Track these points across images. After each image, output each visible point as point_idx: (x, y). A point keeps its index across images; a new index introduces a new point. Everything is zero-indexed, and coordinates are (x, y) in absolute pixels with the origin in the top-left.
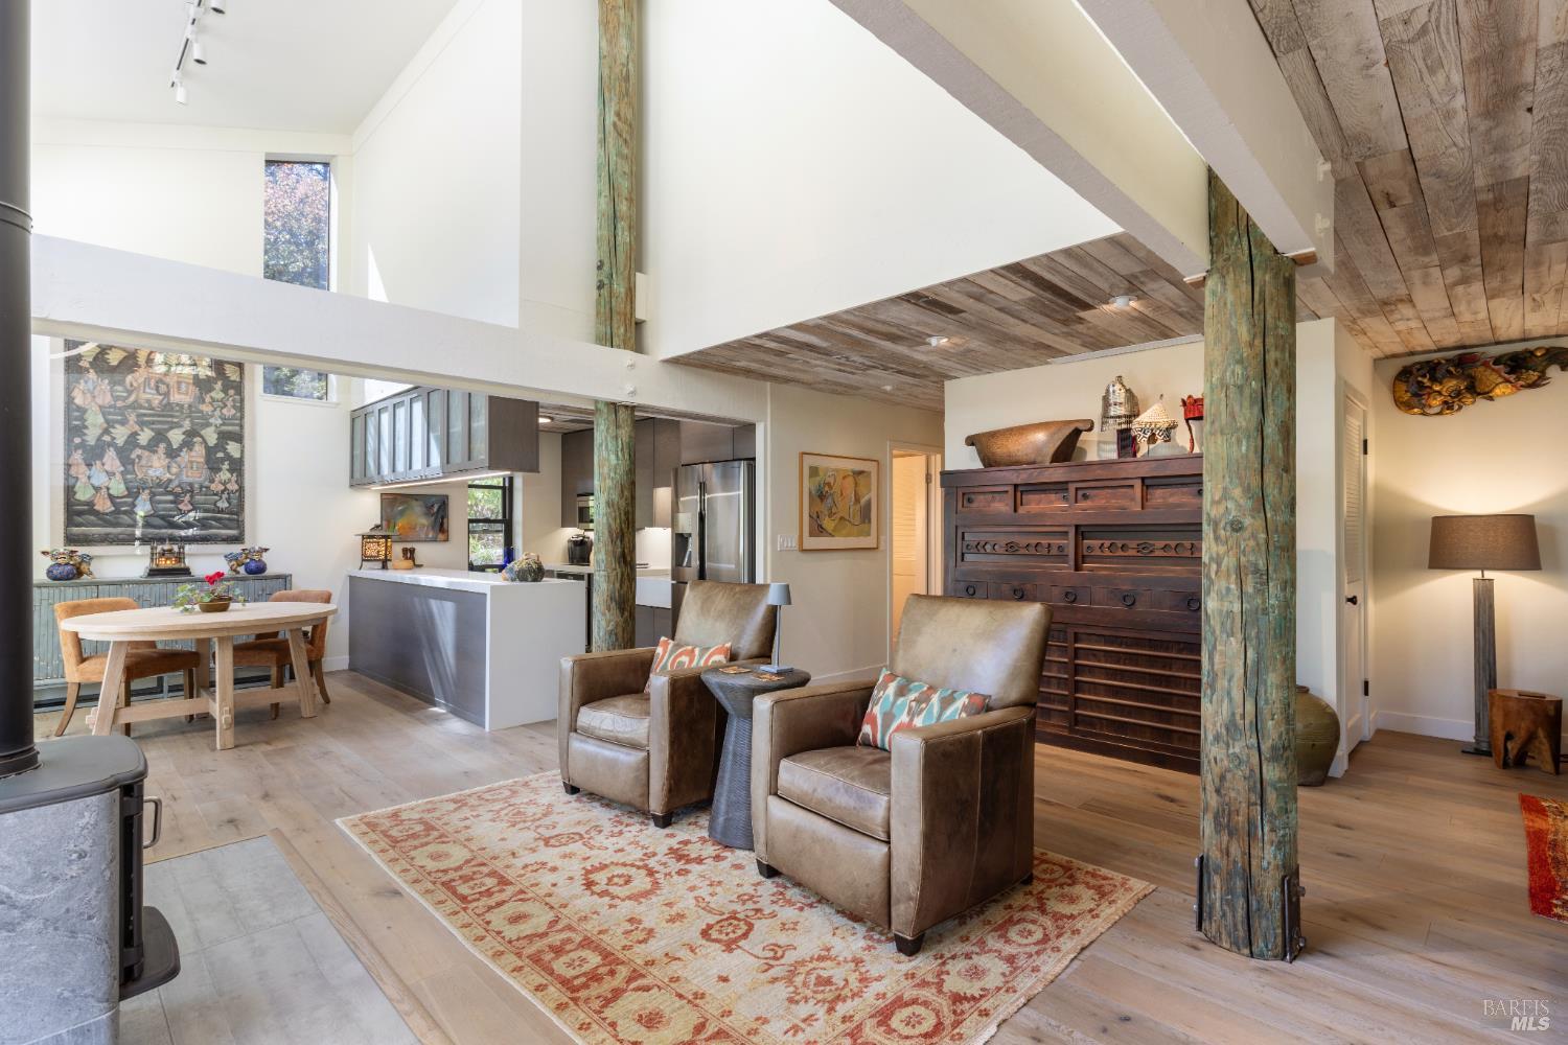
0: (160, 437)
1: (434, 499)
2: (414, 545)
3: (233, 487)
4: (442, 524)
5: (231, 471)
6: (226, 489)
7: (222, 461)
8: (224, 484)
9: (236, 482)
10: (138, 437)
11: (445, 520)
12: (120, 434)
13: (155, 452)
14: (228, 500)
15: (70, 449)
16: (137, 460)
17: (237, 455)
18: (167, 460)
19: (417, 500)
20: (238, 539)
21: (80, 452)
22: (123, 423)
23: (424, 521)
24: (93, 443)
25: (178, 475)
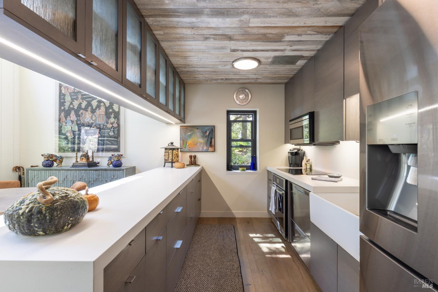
0: (89, 104)
1: (206, 128)
2: (196, 154)
3: (115, 125)
4: (211, 142)
5: (115, 118)
6: (113, 126)
7: (111, 113)
8: (112, 124)
9: (117, 123)
10: (81, 105)
11: (213, 140)
12: (76, 104)
13: (87, 111)
14: (113, 131)
15: (60, 111)
16: (81, 115)
17: (117, 110)
18: (91, 114)
19: (197, 129)
20: (117, 150)
21: (63, 113)
22: (77, 99)
23: (201, 140)
24: (67, 109)
25: (95, 120)
